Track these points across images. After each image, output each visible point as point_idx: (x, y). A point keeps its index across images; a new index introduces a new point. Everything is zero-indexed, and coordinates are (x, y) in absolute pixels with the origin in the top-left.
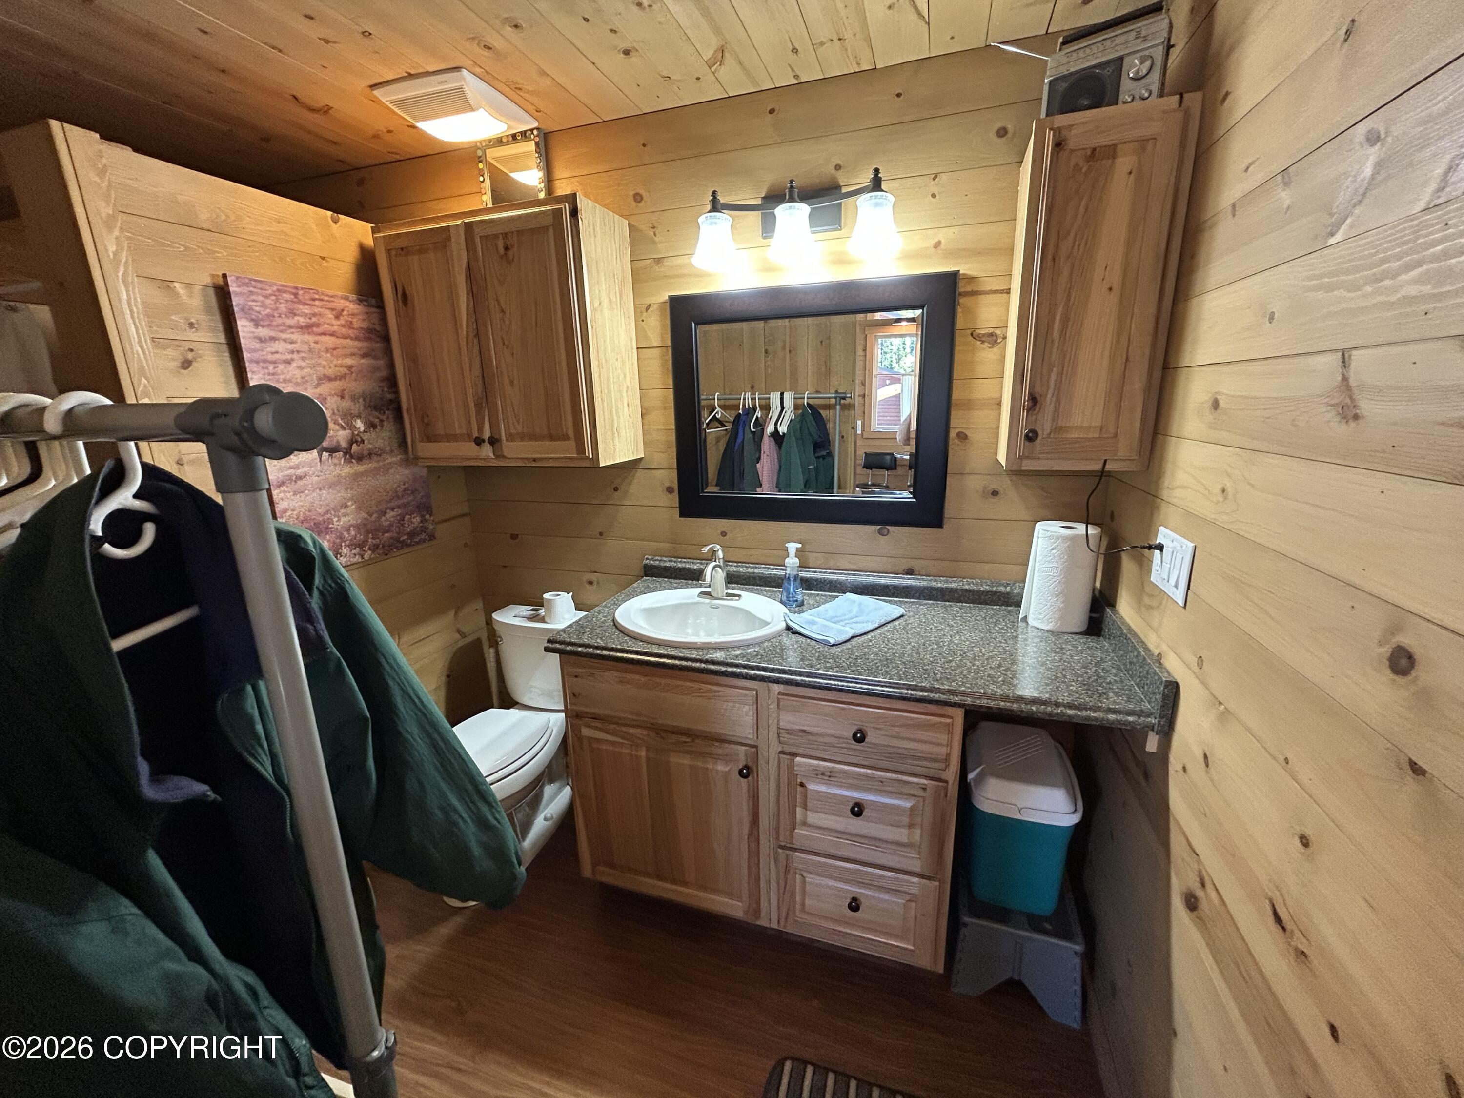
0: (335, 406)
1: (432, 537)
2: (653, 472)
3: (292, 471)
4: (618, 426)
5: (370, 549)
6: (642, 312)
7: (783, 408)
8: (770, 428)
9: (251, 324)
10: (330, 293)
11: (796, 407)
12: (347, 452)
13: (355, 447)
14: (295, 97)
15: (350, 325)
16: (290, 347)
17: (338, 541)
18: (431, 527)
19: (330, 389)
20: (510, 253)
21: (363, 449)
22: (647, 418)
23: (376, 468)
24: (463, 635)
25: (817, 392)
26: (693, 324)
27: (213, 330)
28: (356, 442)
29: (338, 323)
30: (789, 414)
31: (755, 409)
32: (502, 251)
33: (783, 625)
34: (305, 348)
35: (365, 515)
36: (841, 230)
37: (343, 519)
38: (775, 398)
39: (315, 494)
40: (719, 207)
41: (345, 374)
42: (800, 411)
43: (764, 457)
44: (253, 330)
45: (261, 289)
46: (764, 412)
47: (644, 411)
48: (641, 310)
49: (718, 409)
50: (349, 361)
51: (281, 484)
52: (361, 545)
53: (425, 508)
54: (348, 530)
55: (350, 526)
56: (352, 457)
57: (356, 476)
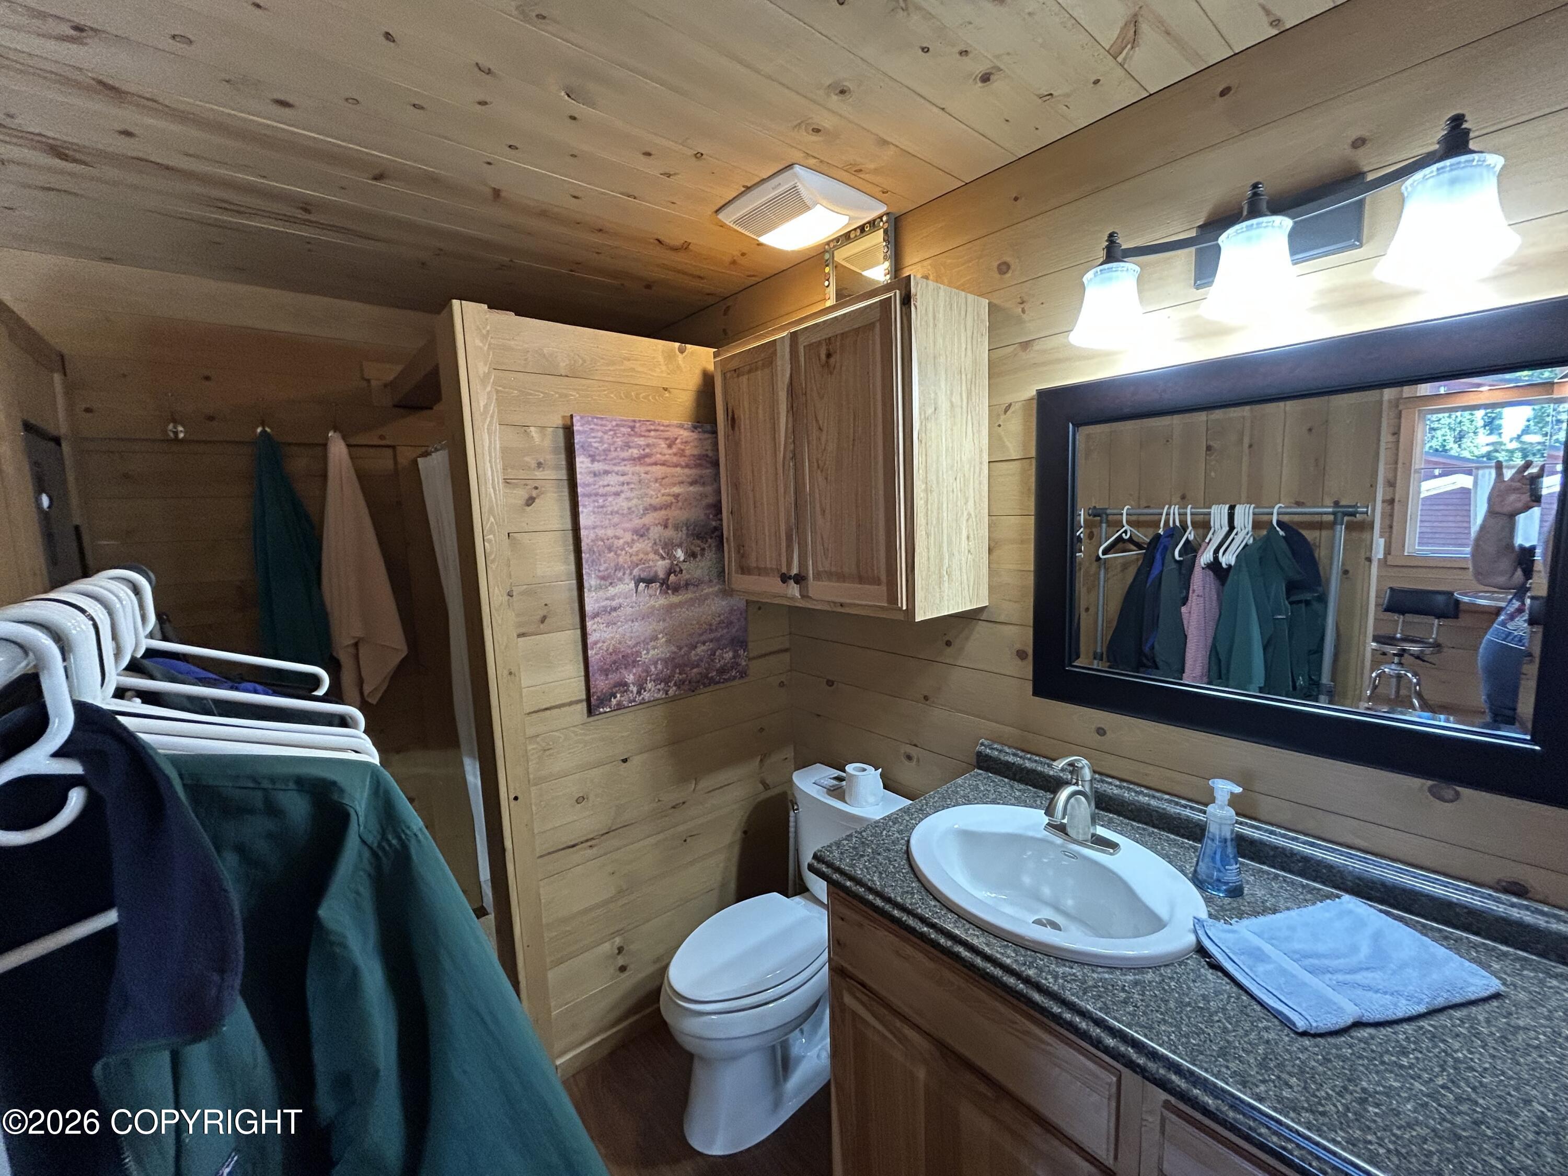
0: (657, 536)
1: (743, 674)
2: (998, 626)
3: (608, 603)
4: (949, 566)
5: (675, 685)
6: (999, 415)
7: (1232, 527)
8: (1206, 557)
9: (589, 460)
10: (666, 422)
11: (1256, 525)
12: (664, 583)
13: (672, 577)
14: (658, 240)
15: (681, 453)
16: (622, 479)
17: (645, 674)
18: (744, 663)
19: (655, 519)
20: (832, 360)
21: (680, 579)
22: (996, 554)
23: (691, 599)
24: (766, 787)
25: (1299, 504)
26: (1071, 425)
27: (557, 468)
28: (675, 572)
29: (670, 452)
30: (1244, 534)
31: (1185, 528)
32: (823, 357)
33: (1192, 939)
34: (636, 479)
35: (674, 649)
36: (1361, 246)
37: (652, 652)
38: (1219, 514)
39: (626, 626)
40: (1119, 254)
41: (672, 503)
42: (1265, 532)
43: (1193, 599)
44: (590, 465)
45: (601, 425)
46: (1201, 531)
47: (992, 545)
48: (998, 412)
49: (1126, 527)
50: (676, 490)
51: (596, 615)
52: (666, 680)
53: (739, 643)
54: (655, 664)
55: (658, 659)
56: (668, 588)
57: (670, 608)
